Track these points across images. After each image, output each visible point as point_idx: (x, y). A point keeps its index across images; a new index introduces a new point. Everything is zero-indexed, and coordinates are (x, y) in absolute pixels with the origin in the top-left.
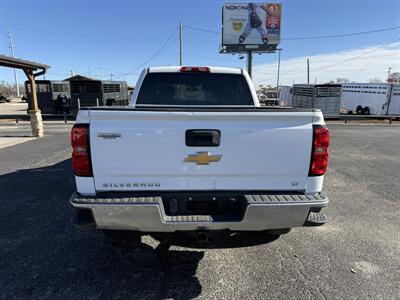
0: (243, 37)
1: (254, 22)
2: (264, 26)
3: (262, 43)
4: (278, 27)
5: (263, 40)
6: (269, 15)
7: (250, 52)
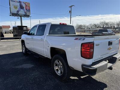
0: (18, 11)
1: (22, 7)
2: (25, 9)
3: (25, 14)
4: (29, 10)
5: (25, 13)
6: (26, 6)
7: (21, 16)
